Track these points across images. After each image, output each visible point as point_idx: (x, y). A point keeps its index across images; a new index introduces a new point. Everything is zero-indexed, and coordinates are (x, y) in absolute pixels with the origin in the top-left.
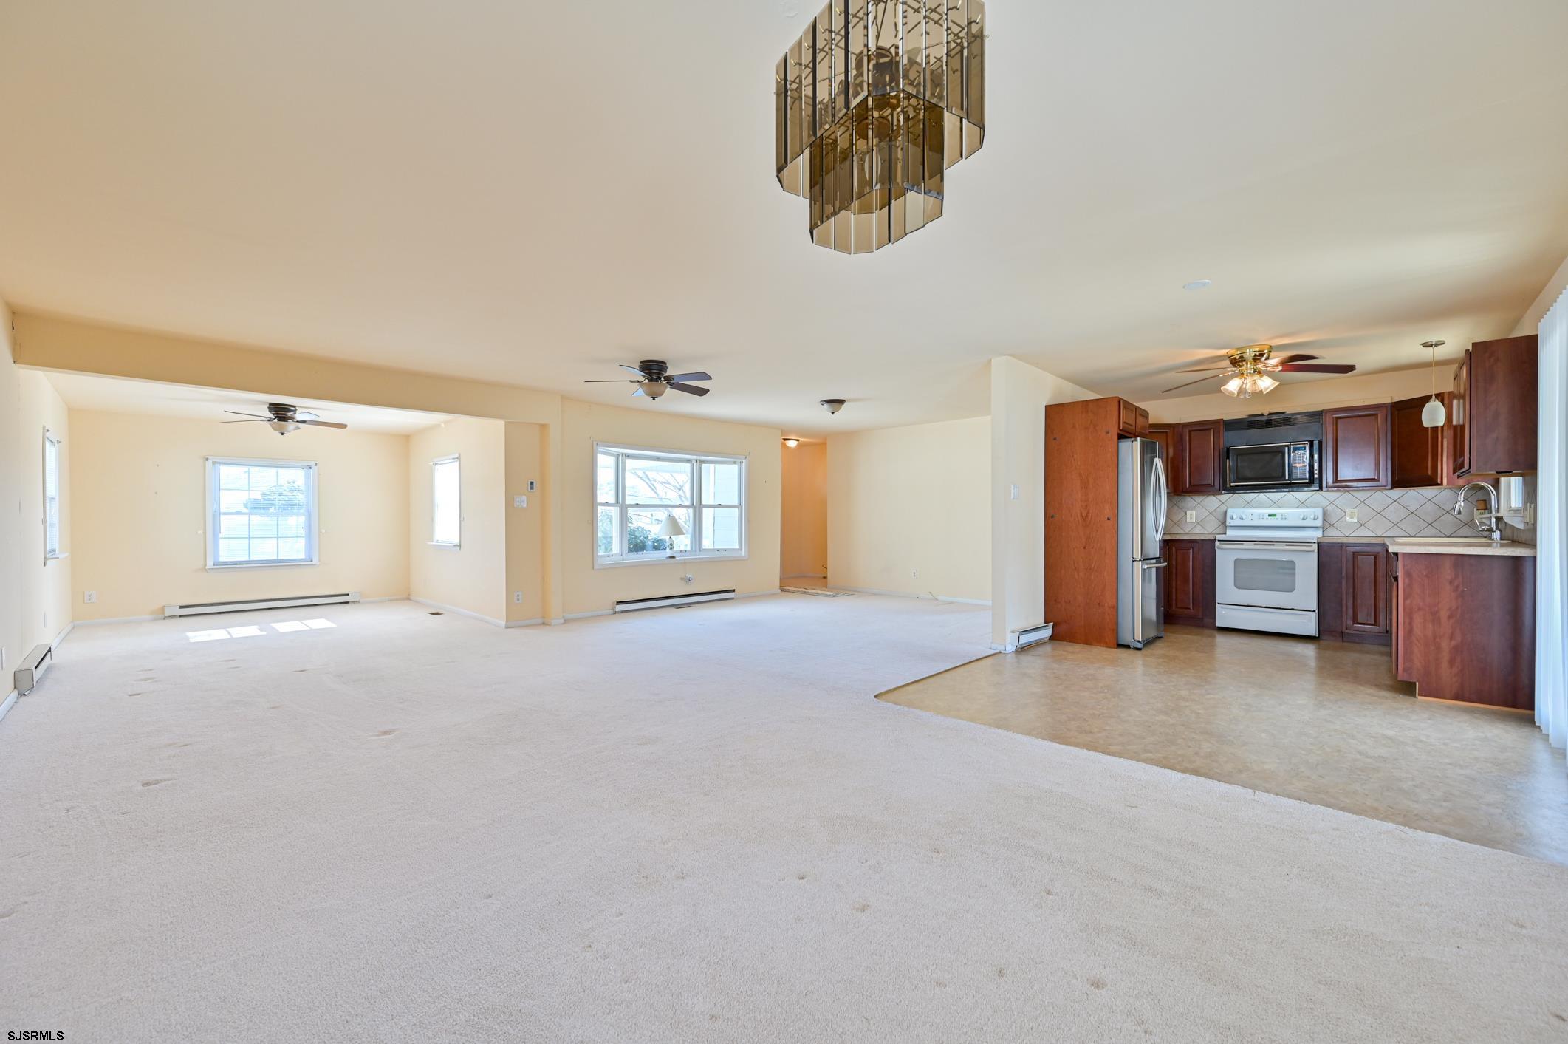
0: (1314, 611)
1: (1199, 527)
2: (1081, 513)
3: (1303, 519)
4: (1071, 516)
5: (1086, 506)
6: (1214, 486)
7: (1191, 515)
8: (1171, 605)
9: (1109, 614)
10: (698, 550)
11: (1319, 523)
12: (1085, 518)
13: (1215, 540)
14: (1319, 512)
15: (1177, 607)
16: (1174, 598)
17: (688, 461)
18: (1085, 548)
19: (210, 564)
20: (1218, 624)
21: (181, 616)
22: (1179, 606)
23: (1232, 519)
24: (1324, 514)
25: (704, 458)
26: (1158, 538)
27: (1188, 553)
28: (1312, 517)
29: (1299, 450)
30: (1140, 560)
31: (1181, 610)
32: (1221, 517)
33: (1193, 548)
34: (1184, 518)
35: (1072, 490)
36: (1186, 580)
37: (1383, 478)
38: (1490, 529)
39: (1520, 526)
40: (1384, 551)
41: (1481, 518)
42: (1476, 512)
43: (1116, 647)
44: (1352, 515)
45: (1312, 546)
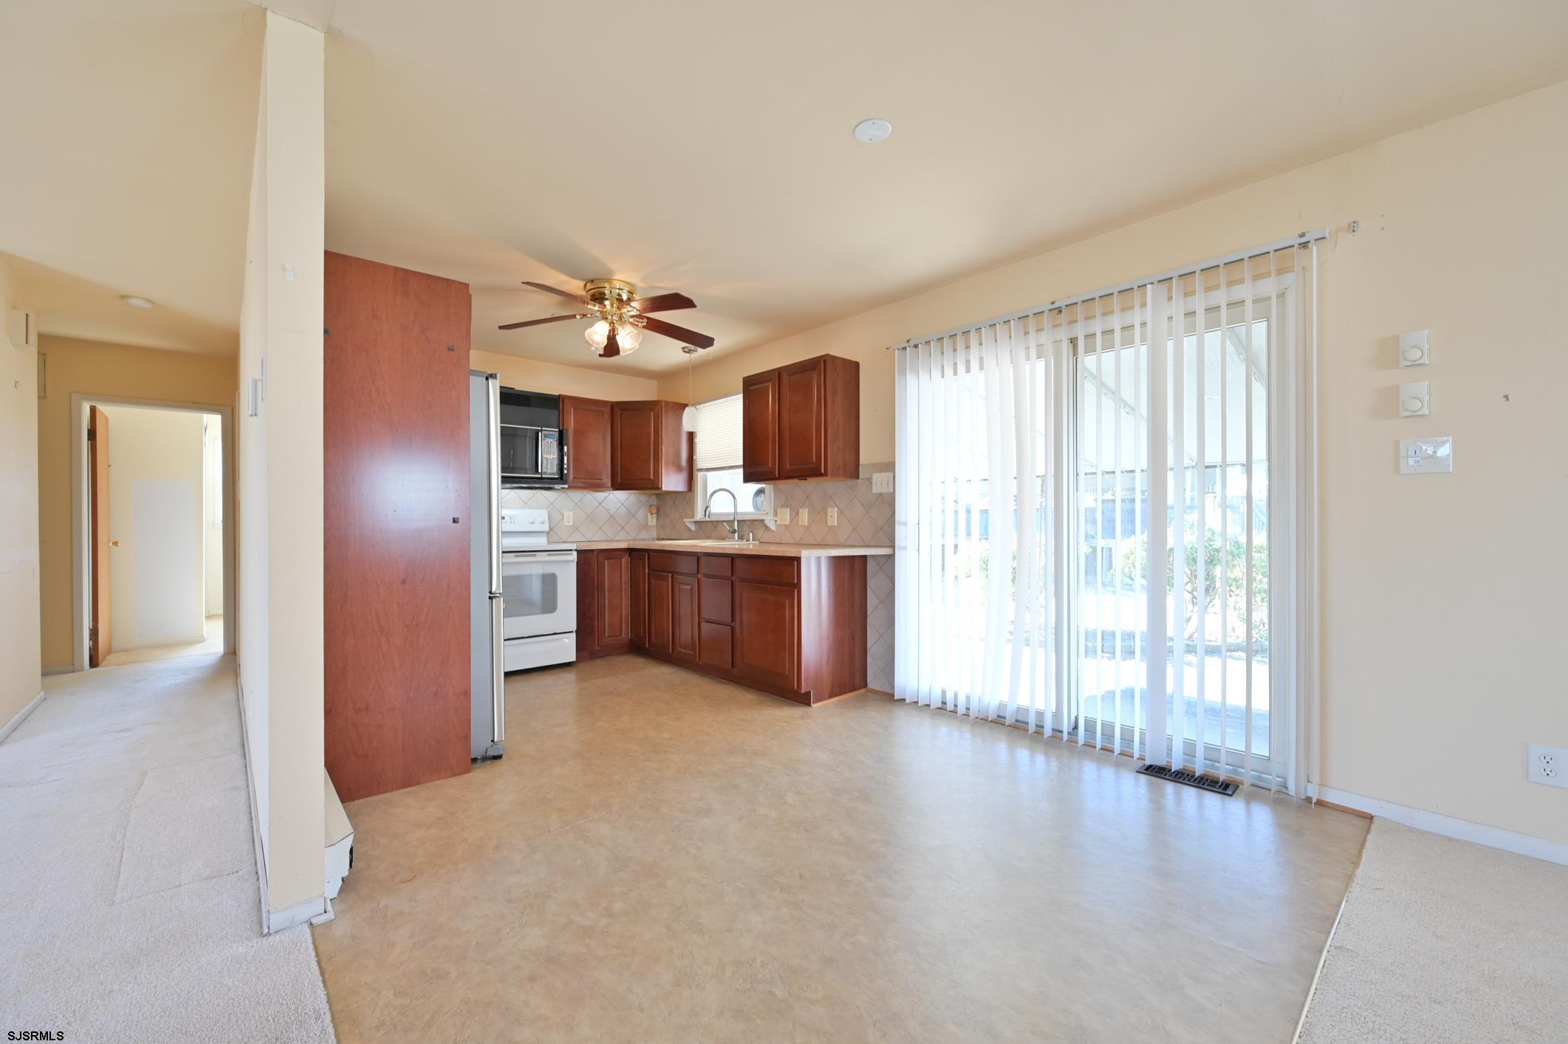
0: (574, 631)
3: (532, 523)
11: (546, 526)
14: (543, 514)
24: (549, 516)
28: (540, 519)
29: (549, 438)
30: (501, 595)
37: (607, 480)
38: (734, 532)
39: (773, 527)
40: (628, 555)
41: (652, 521)
42: (649, 515)
43: (468, 771)
44: (569, 518)
45: (571, 554)
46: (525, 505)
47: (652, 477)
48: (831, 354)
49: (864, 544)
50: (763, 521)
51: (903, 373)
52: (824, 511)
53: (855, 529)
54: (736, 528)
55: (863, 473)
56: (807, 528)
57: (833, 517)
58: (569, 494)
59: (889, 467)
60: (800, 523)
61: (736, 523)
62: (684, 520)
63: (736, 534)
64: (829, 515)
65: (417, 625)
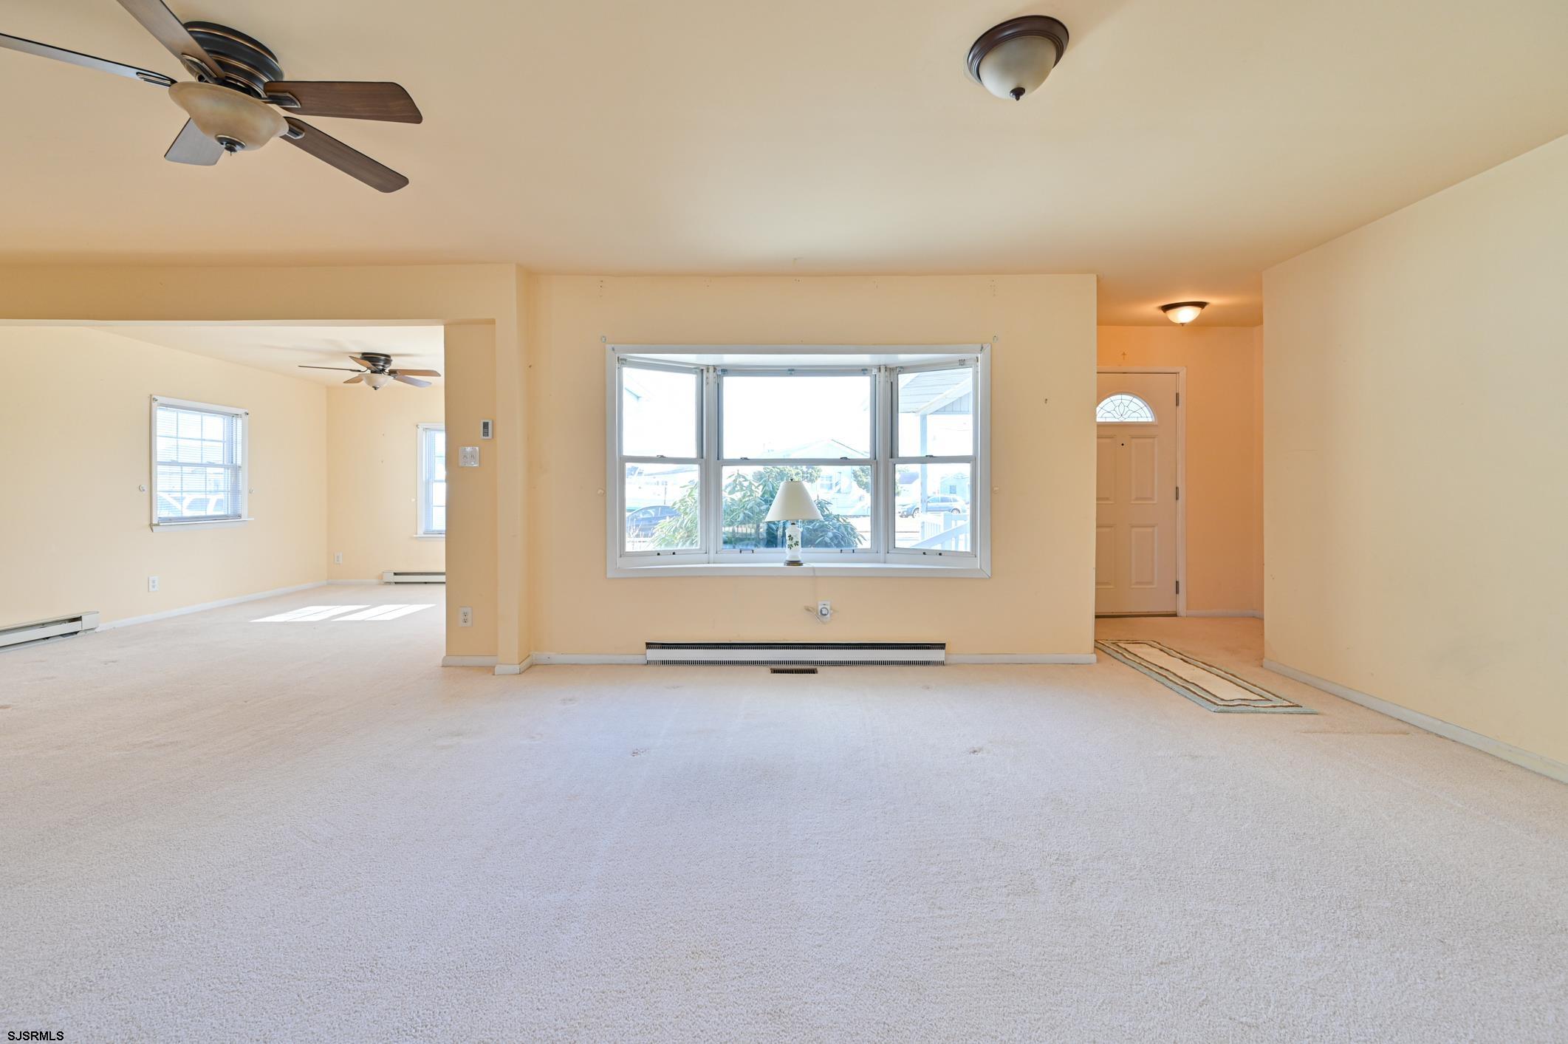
10: (882, 550)
17: (864, 371)
19: (420, 533)
21: (396, 583)
25: (903, 358)
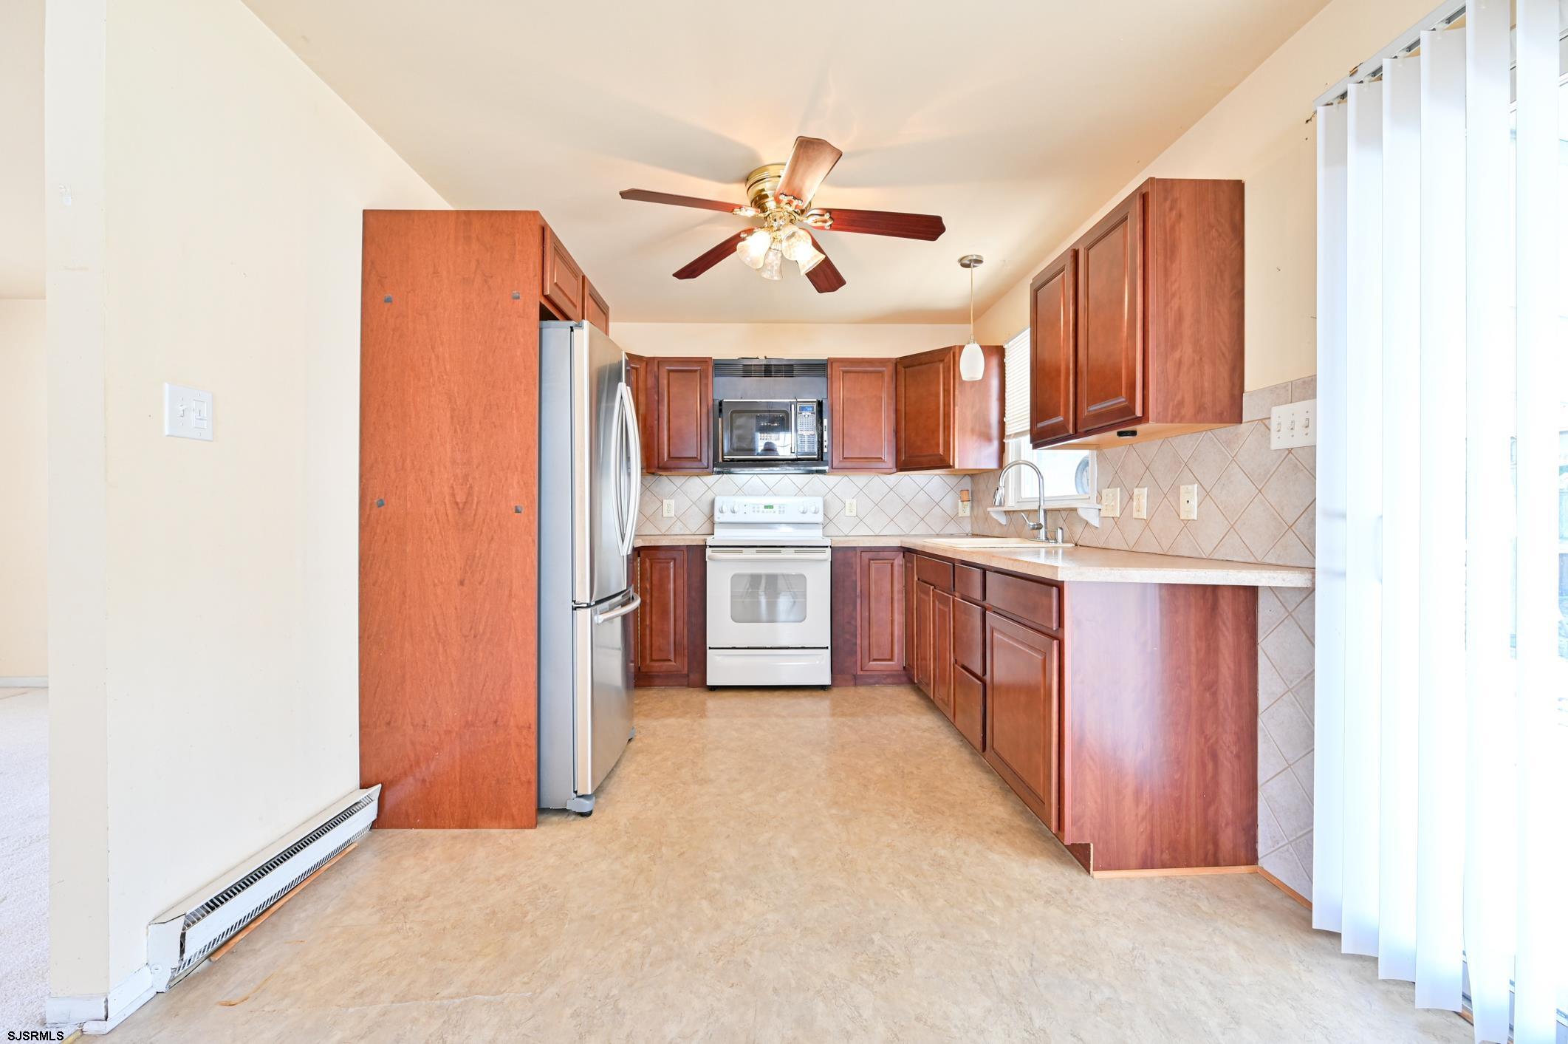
0: (827, 648)
1: (679, 523)
2: (453, 495)
3: (803, 513)
4: (429, 501)
5: (466, 477)
6: (701, 460)
7: (669, 506)
8: (643, 658)
9: (518, 745)
11: (819, 518)
12: (461, 508)
13: (705, 546)
14: (819, 502)
15: (652, 660)
16: (648, 644)
18: (462, 583)
20: (710, 682)
22: (655, 657)
23: (722, 511)
24: (826, 506)
26: (626, 550)
27: (668, 568)
28: (813, 509)
29: (806, 410)
30: (589, 606)
31: (656, 664)
32: (707, 509)
33: (675, 560)
34: (660, 510)
35: (431, 437)
36: (665, 613)
37: (888, 458)
38: (1039, 527)
39: (1095, 522)
40: (902, 554)
41: (965, 510)
42: (960, 503)
43: (535, 825)
44: (851, 507)
45: (824, 552)
46: (800, 491)
47: (941, 452)
48: (1158, 176)
49: (1252, 560)
50: (1074, 510)
51: (1339, 157)
52: (1175, 489)
53: (1232, 527)
54: (1042, 521)
55: (1250, 409)
56: (1147, 523)
57: (1190, 501)
58: (852, 477)
59: (1306, 388)
60: (1135, 515)
61: (1042, 513)
62: (989, 509)
63: (1042, 531)
64: (1183, 500)
65: (475, 637)
